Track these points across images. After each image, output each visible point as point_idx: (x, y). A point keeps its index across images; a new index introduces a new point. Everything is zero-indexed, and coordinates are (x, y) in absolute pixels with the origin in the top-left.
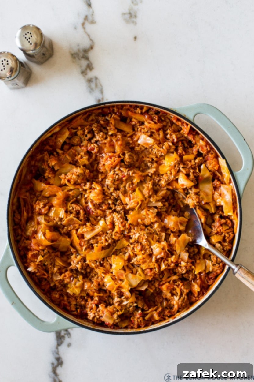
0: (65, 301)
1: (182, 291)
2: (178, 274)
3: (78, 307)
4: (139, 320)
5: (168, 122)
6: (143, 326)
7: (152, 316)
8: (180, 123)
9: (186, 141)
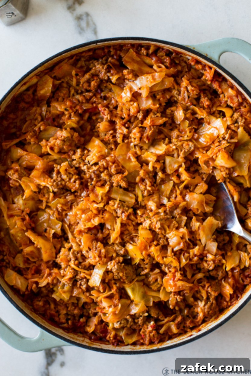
0: (52, 310)
1: (209, 294)
2: (202, 271)
3: (69, 317)
4: (151, 335)
5: (185, 66)
6: (156, 342)
7: (169, 328)
8: (200, 66)
9: (209, 91)
